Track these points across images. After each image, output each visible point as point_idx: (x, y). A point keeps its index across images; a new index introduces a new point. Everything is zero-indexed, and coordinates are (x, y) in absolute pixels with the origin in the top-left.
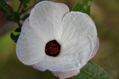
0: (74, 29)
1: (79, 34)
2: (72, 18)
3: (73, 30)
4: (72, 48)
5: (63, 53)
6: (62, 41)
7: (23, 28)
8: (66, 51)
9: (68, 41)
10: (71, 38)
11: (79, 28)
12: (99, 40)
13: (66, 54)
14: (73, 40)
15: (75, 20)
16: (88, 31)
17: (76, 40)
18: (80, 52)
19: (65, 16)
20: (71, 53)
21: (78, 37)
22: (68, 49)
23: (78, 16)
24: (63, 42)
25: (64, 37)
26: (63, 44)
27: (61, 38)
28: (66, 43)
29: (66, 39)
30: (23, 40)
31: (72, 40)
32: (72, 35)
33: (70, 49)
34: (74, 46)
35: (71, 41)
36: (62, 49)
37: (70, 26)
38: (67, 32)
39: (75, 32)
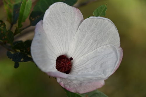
0: (91, 39)
1: (97, 45)
2: (90, 25)
3: (89, 41)
4: (89, 61)
5: (76, 69)
6: (75, 56)
7: (37, 30)
8: (80, 67)
9: (83, 55)
10: (87, 51)
11: (98, 38)
12: (122, 50)
13: (81, 70)
14: (90, 53)
15: (95, 27)
16: (109, 40)
17: (93, 53)
18: (102, 63)
19: (82, 23)
20: (88, 68)
21: (96, 49)
22: (82, 64)
23: (98, 22)
24: (77, 57)
25: (78, 50)
26: (76, 59)
27: (74, 52)
28: (80, 58)
29: (81, 53)
30: (39, 42)
31: (88, 54)
32: (88, 47)
33: (87, 63)
34: (92, 59)
35: (86, 55)
36: (75, 66)
37: (87, 35)
38: (82, 43)
39: (92, 44)
